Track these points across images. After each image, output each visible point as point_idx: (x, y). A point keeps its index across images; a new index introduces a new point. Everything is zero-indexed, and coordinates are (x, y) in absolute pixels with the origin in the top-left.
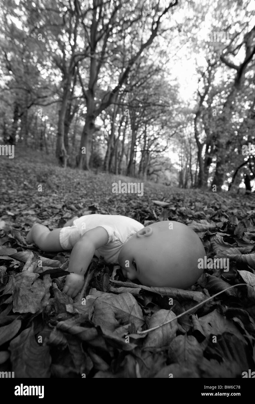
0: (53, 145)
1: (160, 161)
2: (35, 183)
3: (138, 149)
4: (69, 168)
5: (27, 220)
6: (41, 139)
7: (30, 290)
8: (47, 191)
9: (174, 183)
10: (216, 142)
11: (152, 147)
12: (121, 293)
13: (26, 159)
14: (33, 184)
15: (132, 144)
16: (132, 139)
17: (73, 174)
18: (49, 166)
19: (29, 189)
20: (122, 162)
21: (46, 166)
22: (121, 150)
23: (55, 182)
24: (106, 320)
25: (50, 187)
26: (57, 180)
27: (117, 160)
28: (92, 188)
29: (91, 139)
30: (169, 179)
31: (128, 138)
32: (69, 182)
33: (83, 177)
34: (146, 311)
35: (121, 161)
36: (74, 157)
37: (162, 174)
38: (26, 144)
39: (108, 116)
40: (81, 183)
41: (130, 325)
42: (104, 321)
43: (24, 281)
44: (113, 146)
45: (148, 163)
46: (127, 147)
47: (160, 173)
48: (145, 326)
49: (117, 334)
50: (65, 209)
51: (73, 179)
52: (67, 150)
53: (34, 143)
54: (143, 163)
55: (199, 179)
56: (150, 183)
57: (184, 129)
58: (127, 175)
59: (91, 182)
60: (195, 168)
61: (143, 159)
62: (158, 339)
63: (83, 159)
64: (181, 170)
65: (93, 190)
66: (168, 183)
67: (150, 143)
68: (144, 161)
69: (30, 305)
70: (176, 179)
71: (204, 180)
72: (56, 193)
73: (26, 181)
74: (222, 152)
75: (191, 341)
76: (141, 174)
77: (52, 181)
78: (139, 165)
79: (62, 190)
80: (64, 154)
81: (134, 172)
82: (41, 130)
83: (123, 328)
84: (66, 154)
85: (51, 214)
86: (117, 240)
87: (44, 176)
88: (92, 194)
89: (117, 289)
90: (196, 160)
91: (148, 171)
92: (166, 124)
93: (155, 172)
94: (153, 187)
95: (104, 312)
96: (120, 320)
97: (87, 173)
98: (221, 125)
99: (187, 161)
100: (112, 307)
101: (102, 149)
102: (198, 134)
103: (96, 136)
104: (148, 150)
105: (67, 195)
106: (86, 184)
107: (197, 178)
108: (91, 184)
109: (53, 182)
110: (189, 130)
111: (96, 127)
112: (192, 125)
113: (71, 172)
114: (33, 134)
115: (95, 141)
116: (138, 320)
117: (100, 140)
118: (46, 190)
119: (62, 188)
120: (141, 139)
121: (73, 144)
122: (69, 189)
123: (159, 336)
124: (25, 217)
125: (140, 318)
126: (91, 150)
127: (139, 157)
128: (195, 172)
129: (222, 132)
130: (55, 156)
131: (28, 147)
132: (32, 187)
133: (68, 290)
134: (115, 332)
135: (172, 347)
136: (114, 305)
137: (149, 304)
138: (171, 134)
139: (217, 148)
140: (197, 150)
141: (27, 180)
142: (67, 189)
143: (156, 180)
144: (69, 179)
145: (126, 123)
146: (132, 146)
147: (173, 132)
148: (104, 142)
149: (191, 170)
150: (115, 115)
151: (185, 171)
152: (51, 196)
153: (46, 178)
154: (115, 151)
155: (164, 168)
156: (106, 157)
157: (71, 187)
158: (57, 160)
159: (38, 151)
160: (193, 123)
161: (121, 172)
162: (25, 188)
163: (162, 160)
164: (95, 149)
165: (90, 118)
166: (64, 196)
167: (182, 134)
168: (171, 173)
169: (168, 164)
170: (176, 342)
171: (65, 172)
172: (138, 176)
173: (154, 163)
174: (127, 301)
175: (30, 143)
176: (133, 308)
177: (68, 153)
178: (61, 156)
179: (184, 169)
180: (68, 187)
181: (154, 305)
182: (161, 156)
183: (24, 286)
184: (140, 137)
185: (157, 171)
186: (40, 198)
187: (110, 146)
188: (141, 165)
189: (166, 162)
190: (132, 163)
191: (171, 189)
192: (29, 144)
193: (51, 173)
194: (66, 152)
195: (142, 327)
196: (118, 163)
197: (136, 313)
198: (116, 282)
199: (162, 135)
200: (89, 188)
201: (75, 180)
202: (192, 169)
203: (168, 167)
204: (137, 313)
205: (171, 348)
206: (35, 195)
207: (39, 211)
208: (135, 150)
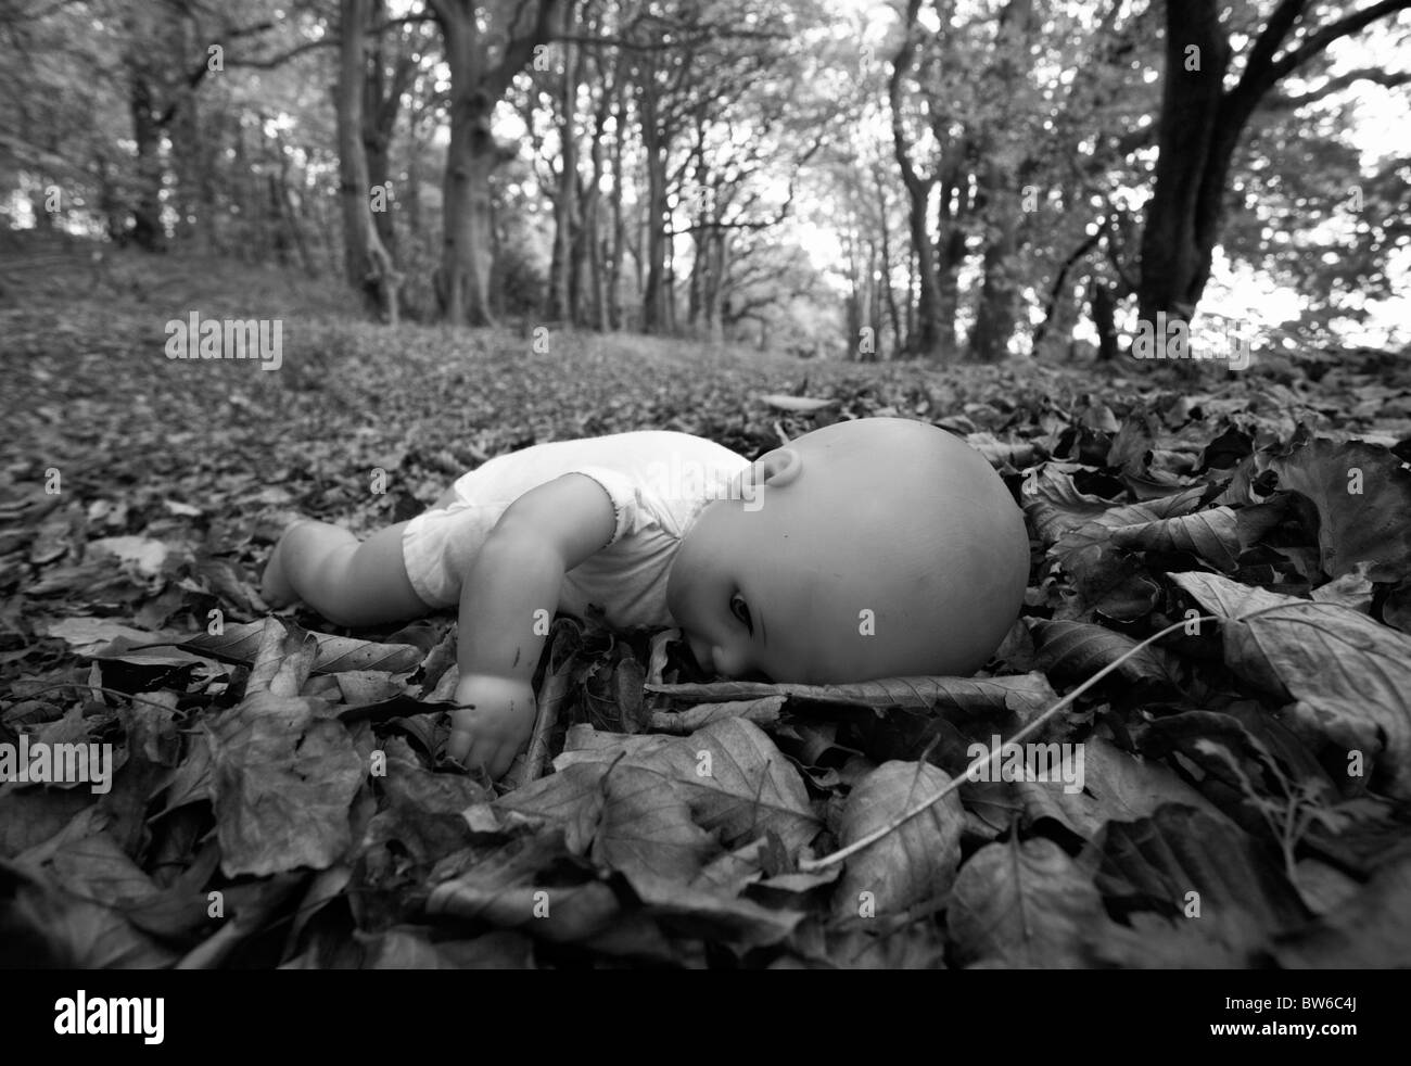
0: (328, 238)
1: (767, 266)
2: (279, 398)
3: (680, 222)
4: (411, 324)
5: (260, 524)
6: (275, 216)
7: (290, 771)
8: (333, 419)
9: (829, 345)
10: (982, 165)
11: (734, 211)
12: (701, 726)
13: (224, 306)
14: (270, 400)
15: (651, 205)
16: (653, 184)
17: (429, 346)
18: (325, 323)
19: (255, 419)
20: (622, 282)
21: (314, 324)
22: (612, 234)
23: (360, 382)
24: (655, 837)
25: (341, 406)
26: (370, 376)
27: (602, 275)
28: (516, 391)
29: (485, 197)
30: (810, 329)
31: (635, 183)
32: (418, 380)
33: (471, 354)
34: (820, 783)
35: (615, 275)
36: (426, 280)
37: (780, 313)
38: (213, 241)
39: (544, 98)
40: (467, 379)
41: (763, 841)
42: (649, 843)
43: (257, 737)
44: (577, 218)
45: (724, 277)
46: (634, 220)
47: (774, 312)
48: (825, 841)
49: (712, 888)
50: (415, 469)
51: (433, 365)
52: (392, 252)
53: (246, 236)
54: (701, 278)
55: (924, 321)
56: (738, 352)
57: (852, 128)
58: (645, 332)
59: (508, 371)
60: (904, 280)
61: (703, 261)
62: (889, 879)
63: (464, 283)
64: (851, 291)
65: (519, 398)
66: (808, 347)
67: (723, 196)
68: (705, 269)
69: (299, 834)
70: (834, 327)
71: (941, 321)
72: (370, 423)
73: (237, 391)
74: (1004, 205)
75: (1040, 858)
76: (700, 322)
77: (346, 382)
78: (687, 287)
79: (392, 413)
80: (382, 268)
81: (673, 314)
82: (271, 178)
83: (736, 858)
84: (389, 269)
85: (362, 497)
86: (651, 527)
87: (311, 364)
88: (517, 413)
89: (682, 714)
90: (907, 250)
91: (727, 306)
92: (779, 114)
93: (752, 311)
94: (751, 366)
95: (643, 807)
96: (718, 829)
97: (485, 335)
98: (996, 95)
99: (873, 255)
100: (675, 786)
101: (536, 235)
102: (909, 145)
103: (504, 186)
104: (717, 225)
105: (416, 426)
106: (487, 380)
107: (916, 317)
108: (508, 377)
109: (354, 384)
110: (871, 131)
111: (501, 143)
112: (880, 107)
113: (423, 340)
114: (237, 195)
115: (504, 206)
116: (793, 820)
117: (520, 199)
118: (327, 417)
119: (392, 403)
120: (687, 181)
121: (415, 225)
122: (422, 404)
123: (892, 865)
124: (249, 515)
125: (799, 809)
126: (491, 242)
127: (687, 255)
128: (904, 296)
129: (1002, 125)
130: (344, 282)
131: (224, 252)
132: (270, 414)
133: (471, 750)
134: (702, 882)
135: (964, 895)
136: (681, 773)
137: (828, 752)
138: (803, 151)
139: (985, 192)
140: (907, 208)
141: (243, 386)
142: (415, 407)
143: (758, 339)
144: (418, 367)
145: (621, 118)
146: (651, 214)
147: (812, 144)
148: (539, 204)
149: (889, 290)
150: (570, 89)
151: (868, 296)
152: (350, 437)
153: (319, 370)
154: (588, 238)
155: (785, 291)
156: (556, 265)
157: (431, 395)
158: (356, 298)
159: (271, 266)
160: (885, 100)
161: (623, 320)
162: (237, 416)
163: (776, 260)
164: (506, 239)
165: (470, 107)
166: (405, 429)
167: (843, 148)
168: (815, 307)
169: (799, 274)
170: (976, 875)
171: (396, 342)
172: (687, 328)
173: (746, 273)
174: (735, 752)
175: (229, 235)
176: (763, 776)
177: (397, 264)
178: (369, 276)
179: (864, 287)
180: (417, 400)
181: (850, 755)
182: (770, 242)
183: (263, 760)
184: (680, 174)
185: (760, 303)
186: (306, 445)
187: (565, 220)
188: (694, 285)
189: (793, 264)
190: (659, 280)
191: (818, 368)
192: (228, 243)
193: (340, 348)
194: (387, 259)
195: (812, 844)
196: (604, 287)
197: (779, 796)
198: (674, 688)
199: (768, 159)
200: (501, 393)
201: (443, 369)
202: (893, 284)
203: (803, 286)
204: (784, 791)
205: (957, 902)
206: (285, 438)
207: (307, 490)
208: (667, 229)
